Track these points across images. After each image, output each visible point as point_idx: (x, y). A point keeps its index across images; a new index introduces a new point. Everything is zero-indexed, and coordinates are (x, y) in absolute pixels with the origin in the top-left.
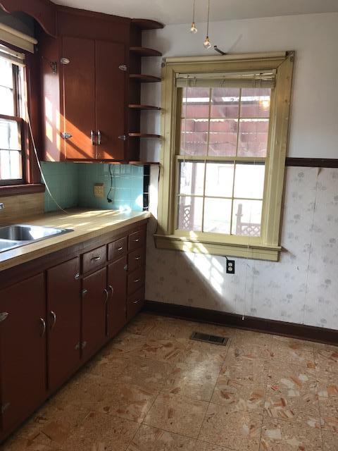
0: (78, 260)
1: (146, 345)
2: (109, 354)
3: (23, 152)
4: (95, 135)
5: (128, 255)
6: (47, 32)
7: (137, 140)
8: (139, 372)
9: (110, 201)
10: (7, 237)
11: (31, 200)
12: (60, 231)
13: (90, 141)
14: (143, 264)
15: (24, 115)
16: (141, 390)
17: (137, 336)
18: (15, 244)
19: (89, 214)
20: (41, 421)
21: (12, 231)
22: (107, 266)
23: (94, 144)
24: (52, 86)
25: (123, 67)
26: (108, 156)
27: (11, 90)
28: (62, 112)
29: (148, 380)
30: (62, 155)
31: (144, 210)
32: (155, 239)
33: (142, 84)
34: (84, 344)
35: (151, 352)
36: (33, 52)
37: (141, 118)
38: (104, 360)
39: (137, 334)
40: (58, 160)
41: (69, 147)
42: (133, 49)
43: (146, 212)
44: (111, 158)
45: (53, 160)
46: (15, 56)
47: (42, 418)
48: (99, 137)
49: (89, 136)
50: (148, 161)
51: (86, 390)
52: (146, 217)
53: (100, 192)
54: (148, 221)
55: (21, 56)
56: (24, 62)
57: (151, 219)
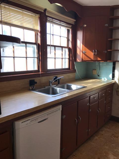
0: (88, 98)
1: (113, 134)
2: (98, 135)
3: (69, 59)
4: (95, 51)
5: (106, 97)
6: (79, 16)
7: (111, 52)
8: (111, 146)
9: (98, 76)
10: (64, 88)
11: (71, 75)
12: (82, 87)
13: (93, 54)
14: (111, 101)
15: (70, 46)
16: (112, 154)
17: (109, 130)
18: (68, 91)
19: (91, 81)
20: (75, 157)
21: (66, 86)
22: (98, 101)
23: (94, 55)
24: (80, 35)
25: (107, 25)
26: (99, 59)
27: (67, 38)
28: (83, 44)
29: (115, 150)
30: (82, 59)
31: (112, 80)
32: (117, 91)
33: (113, 30)
34: (89, 130)
35: (116, 138)
36: (74, 24)
37: (113, 43)
38: (96, 138)
39: (109, 129)
40: (81, 61)
41: (85, 56)
42: (111, 17)
43: (113, 80)
44: (100, 60)
45: (79, 61)
46: (68, 26)
47: (74, 156)
48: (96, 52)
49: (92, 52)
50: (115, 60)
51: (90, 148)
52: (113, 82)
53: (95, 73)
54: (114, 84)
55: (70, 26)
56: (71, 28)
57: (115, 83)
